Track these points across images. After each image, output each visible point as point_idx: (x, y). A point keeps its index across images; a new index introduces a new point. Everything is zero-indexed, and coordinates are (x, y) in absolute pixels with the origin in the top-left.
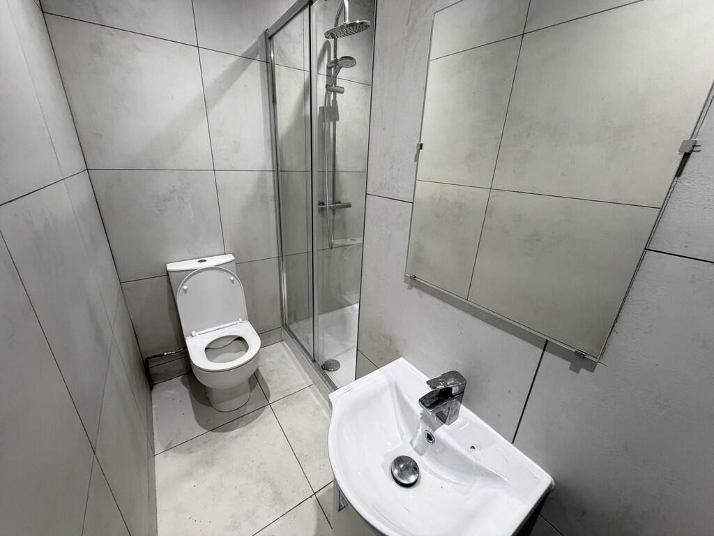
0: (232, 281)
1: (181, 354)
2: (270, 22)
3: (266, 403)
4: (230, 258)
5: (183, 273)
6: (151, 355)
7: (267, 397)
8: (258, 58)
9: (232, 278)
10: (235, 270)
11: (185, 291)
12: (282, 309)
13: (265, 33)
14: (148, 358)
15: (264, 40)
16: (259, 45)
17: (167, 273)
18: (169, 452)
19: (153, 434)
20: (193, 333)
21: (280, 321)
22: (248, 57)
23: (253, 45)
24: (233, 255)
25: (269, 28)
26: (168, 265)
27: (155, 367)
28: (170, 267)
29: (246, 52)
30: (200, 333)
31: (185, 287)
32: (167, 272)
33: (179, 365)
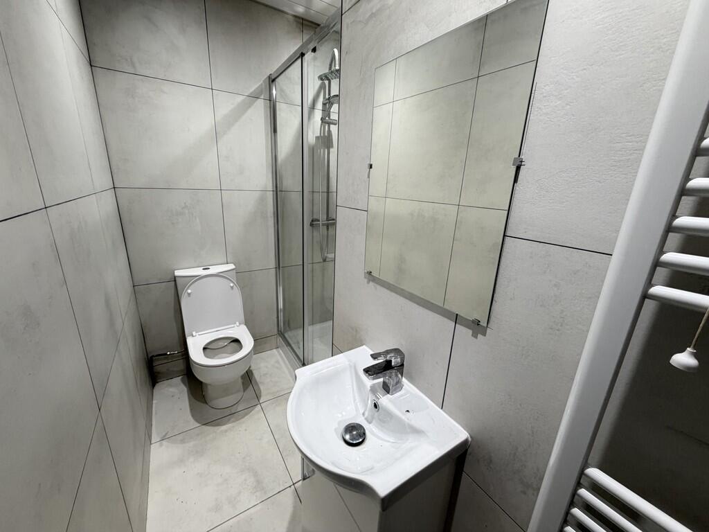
0: (232, 287)
1: (183, 355)
2: (273, 68)
3: (257, 402)
4: (232, 266)
5: (189, 278)
6: (155, 354)
7: (258, 397)
8: (262, 97)
9: (232, 285)
10: (235, 278)
11: (189, 294)
12: (278, 317)
13: (269, 77)
14: (153, 356)
15: (268, 82)
16: (263, 86)
17: (175, 279)
18: (164, 442)
19: (152, 425)
20: (194, 333)
21: (276, 328)
22: (255, 97)
23: (259, 87)
24: (235, 265)
25: (272, 73)
26: (176, 271)
27: (160, 366)
28: (177, 273)
29: (251, 93)
30: (200, 333)
31: (189, 291)
32: (175, 277)
33: (180, 365)
